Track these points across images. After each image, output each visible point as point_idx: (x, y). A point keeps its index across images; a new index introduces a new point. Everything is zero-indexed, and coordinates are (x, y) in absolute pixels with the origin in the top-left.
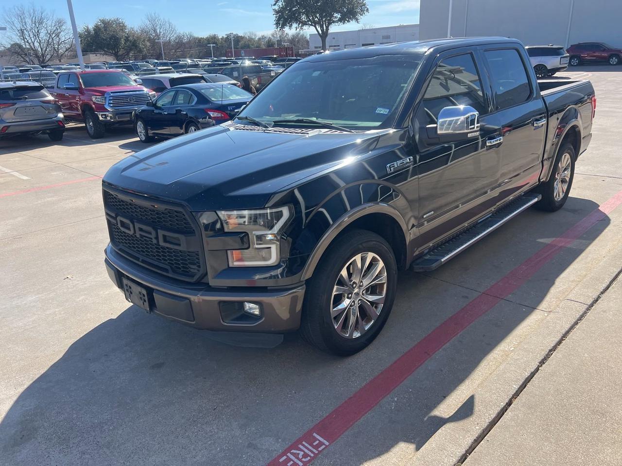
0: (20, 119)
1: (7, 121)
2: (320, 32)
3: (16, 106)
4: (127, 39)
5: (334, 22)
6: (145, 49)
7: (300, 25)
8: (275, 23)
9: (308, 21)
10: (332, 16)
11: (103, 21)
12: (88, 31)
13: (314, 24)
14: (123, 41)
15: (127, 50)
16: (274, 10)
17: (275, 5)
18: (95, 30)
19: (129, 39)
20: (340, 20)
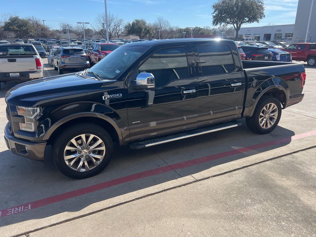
0: (71, 62)
1: (66, 63)
2: (236, 28)
3: (70, 57)
4: (145, 29)
5: (244, 22)
6: (153, 34)
7: (226, 24)
8: (212, 22)
9: (230, 22)
10: (244, 19)
11: (137, 21)
12: (129, 25)
13: (233, 23)
14: (143, 30)
15: (145, 34)
16: (213, 16)
17: (213, 13)
18: (132, 24)
19: (146, 29)
20: (248, 22)
